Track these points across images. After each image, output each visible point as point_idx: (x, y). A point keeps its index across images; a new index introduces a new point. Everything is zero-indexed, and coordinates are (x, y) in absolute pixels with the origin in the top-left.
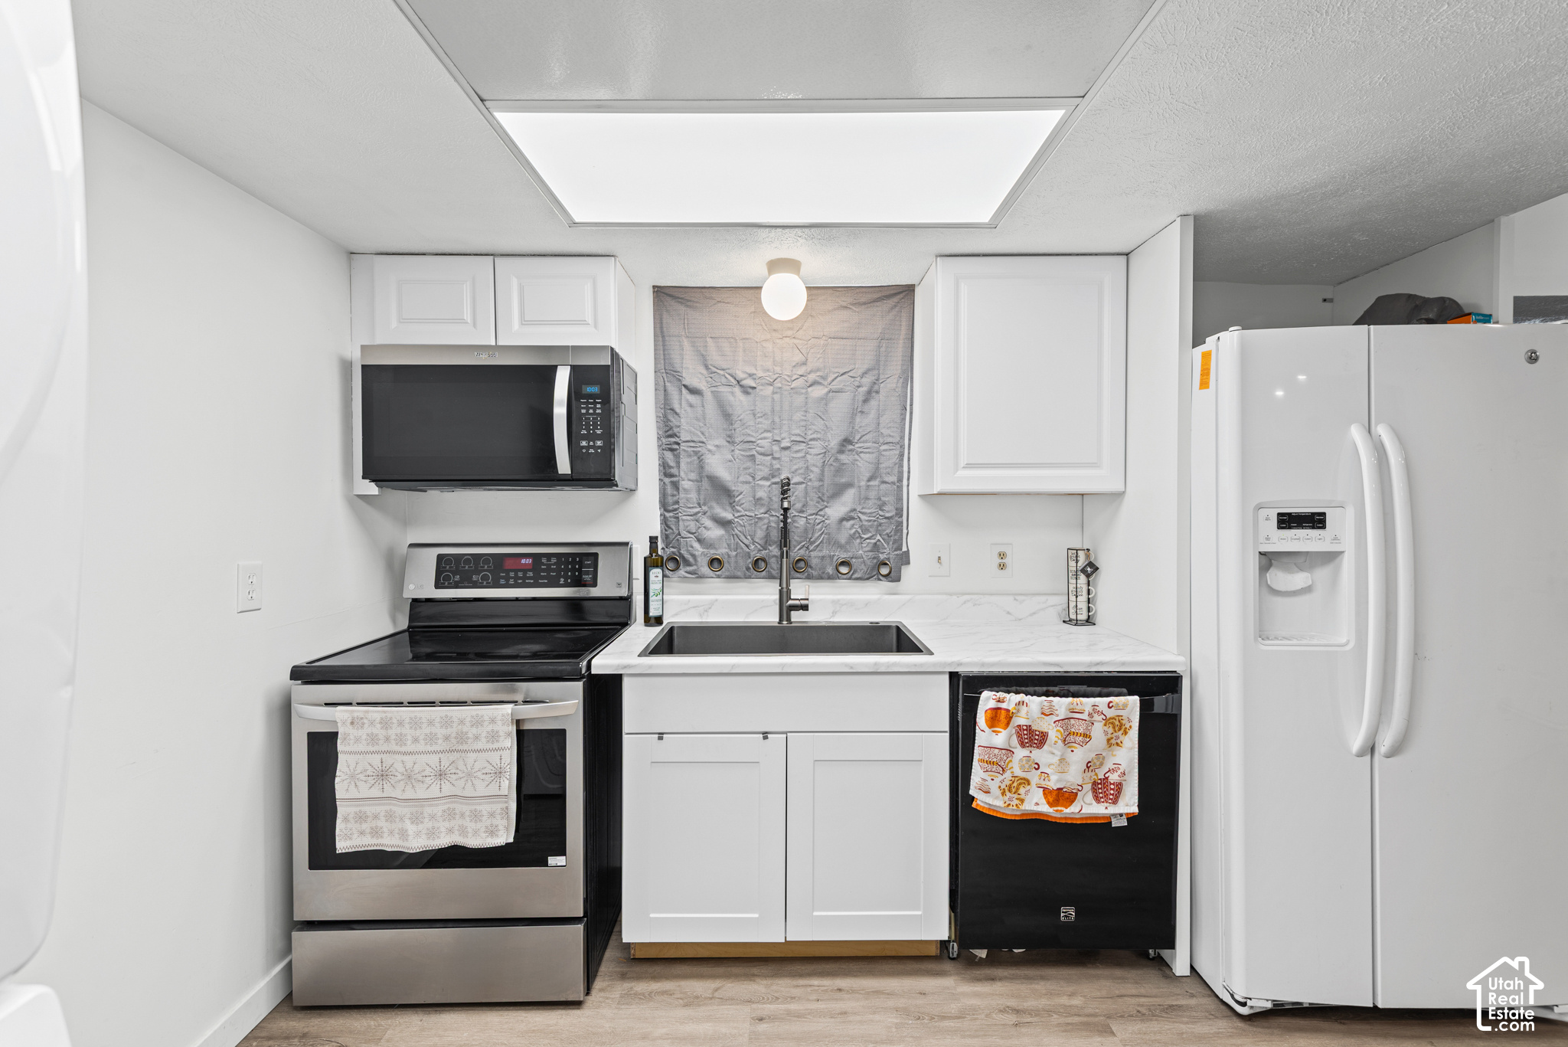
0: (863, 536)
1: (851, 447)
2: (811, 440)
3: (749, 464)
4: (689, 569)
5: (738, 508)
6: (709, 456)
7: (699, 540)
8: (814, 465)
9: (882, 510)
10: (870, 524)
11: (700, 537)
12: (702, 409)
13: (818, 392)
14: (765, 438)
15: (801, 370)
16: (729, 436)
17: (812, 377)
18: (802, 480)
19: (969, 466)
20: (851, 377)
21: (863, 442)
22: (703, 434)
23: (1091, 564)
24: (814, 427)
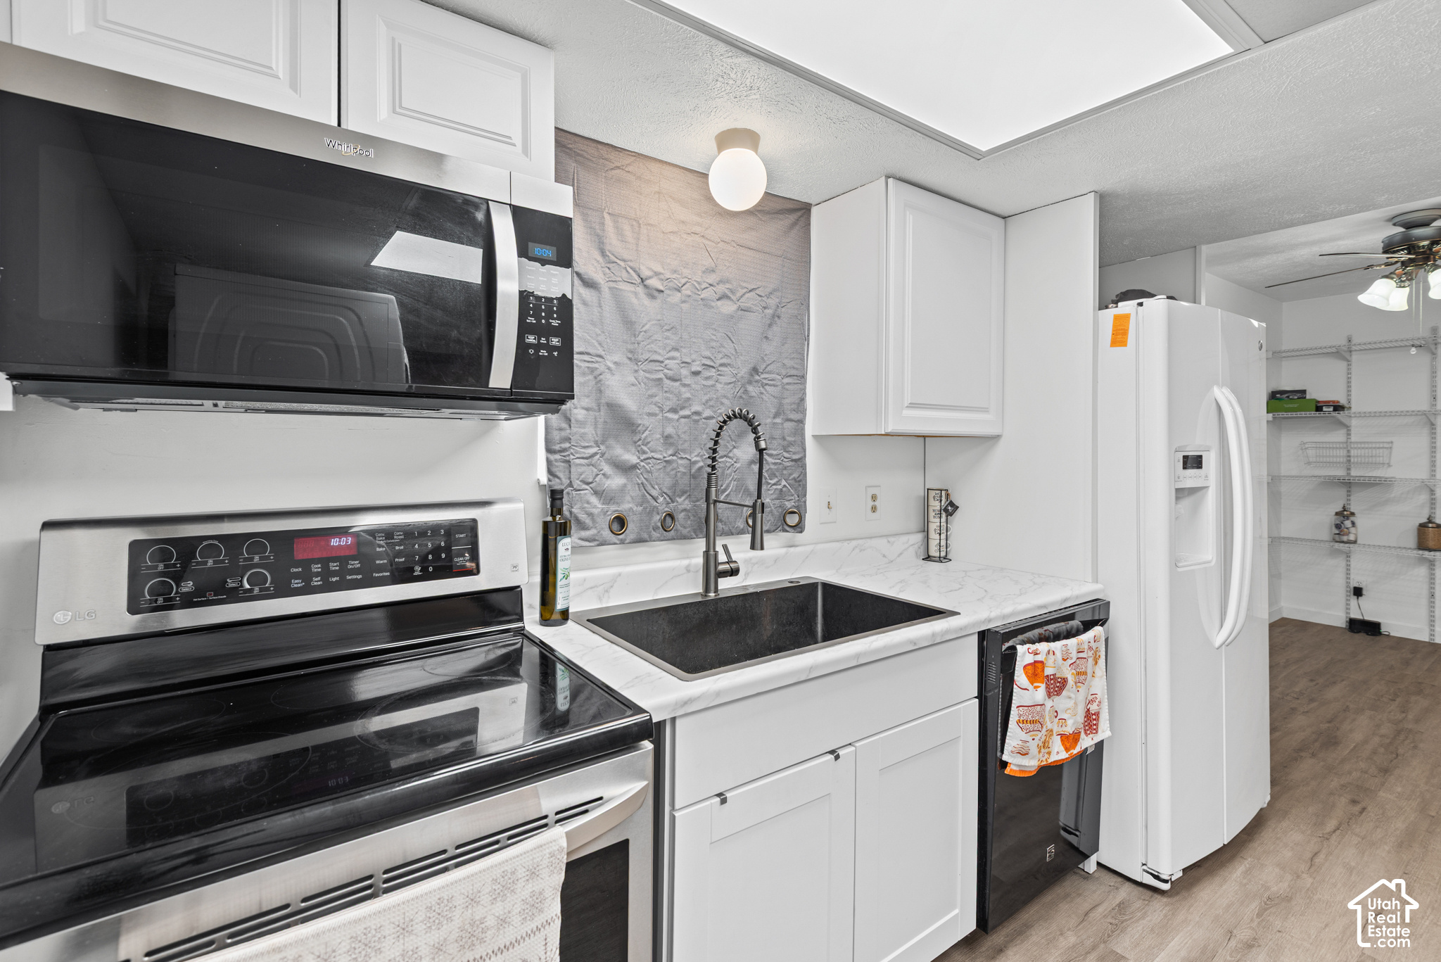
0: (770, 481)
1: (757, 377)
2: (722, 365)
3: (654, 390)
4: (585, 534)
5: (645, 448)
6: (608, 376)
7: (596, 493)
8: (725, 397)
9: (787, 452)
10: (776, 467)
11: (598, 489)
12: (599, 309)
13: (728, 308)
14: (673, 358)
15: (712, 279)
16: (631, 352)
17: (721, 289)
18: (712, 414)
19: (913, 406)
20: (758, 295)
21: (767, 373)
22: (600, 344)
23: (952, 504)
24: (724, 350)
